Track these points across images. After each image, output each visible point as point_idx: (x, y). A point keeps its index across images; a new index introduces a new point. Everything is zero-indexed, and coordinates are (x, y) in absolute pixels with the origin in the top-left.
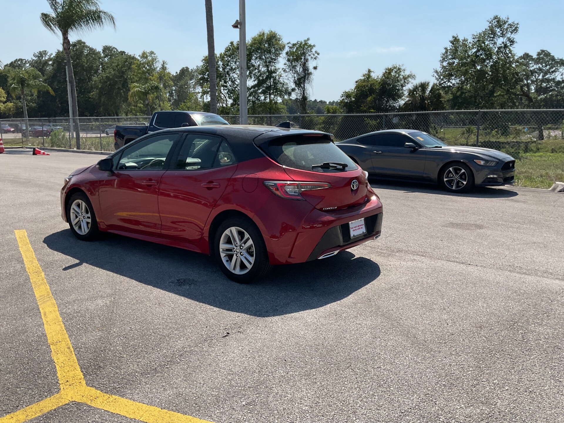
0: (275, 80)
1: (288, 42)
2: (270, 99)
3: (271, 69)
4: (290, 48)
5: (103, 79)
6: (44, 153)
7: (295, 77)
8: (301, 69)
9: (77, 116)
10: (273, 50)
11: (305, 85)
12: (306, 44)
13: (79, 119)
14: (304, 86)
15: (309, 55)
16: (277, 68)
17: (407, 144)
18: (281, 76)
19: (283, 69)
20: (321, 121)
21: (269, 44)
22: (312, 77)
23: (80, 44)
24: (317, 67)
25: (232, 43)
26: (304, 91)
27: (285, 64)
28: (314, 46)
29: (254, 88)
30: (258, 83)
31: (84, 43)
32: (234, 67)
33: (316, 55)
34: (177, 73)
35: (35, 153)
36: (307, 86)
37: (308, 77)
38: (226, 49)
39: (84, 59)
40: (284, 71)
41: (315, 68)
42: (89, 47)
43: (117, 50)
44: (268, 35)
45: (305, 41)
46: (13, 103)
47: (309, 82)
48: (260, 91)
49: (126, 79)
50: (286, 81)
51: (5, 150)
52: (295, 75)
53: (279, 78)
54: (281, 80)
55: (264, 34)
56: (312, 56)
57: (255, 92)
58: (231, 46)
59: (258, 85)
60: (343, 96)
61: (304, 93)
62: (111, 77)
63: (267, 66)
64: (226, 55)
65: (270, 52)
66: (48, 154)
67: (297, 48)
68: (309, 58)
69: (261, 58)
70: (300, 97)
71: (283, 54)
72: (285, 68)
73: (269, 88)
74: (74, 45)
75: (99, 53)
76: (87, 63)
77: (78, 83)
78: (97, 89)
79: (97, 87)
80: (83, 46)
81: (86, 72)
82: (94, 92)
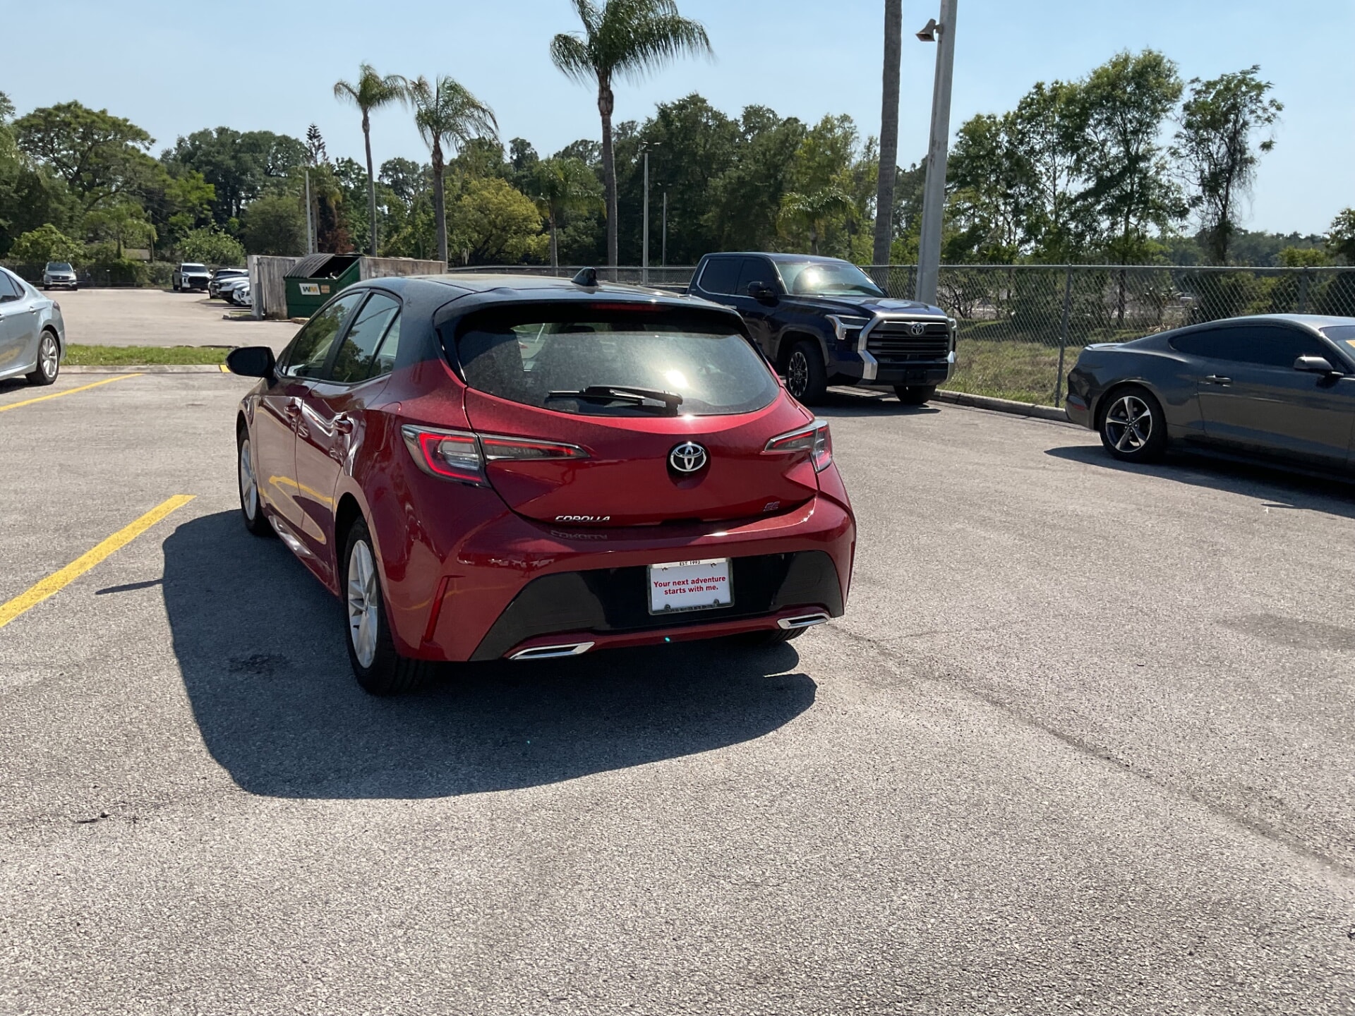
0: (1145, 177)
1: (1194, 77)
2: (1126, 228)
3: (1137, 149)
4: (1198, 92)
5: (730, 183)
7: (1202, 171)
8: (1224, 149)
9: (614, 264)
10: (1147, 101)
11: (1231, 190)
12: (1243, 81)
13: (619, 270)
14: (1227, 193)
15: (1252, 112)
16: (1154, 147)
17: (1305, 358)
18: (1163, 168)
19: (1170, 148)
20: (1266, 290)
21: (1138, 86)
22: (1253, 169)
23: (695, 104)
24: (1271, 142)
25: (1039, 87)
26: (1224, 207)
27: (1177, 136)
28: (1268, 86)
29: (1085, 199)
30: (1097, 184)
31: (704, 101)
32: (1037, 147)
33: (1273, 110)
34: (914, 165)
36: (1236, 193)
37: (1241, 170)
38: (1022, 103)
39: (699, 139)
40: (1173, 154)
41: (1267, 146)
42: (711, 110)
43: (775, 115)
44: (1138, 62)
45: (1243, 73)
47: (1244, 183)
48: (1099, 207)
49: (781, 183)
50: (1176, 180)
52: (1205, 166)
53: (1157, 173)
54: (1163, 179)
55: (1126, 60)
56: (1260, 112)
57: (1087, 209)
58: (1036, 93)
59: (1095, 193)
60: (1338, 223)
61: (1224, 214)
62: (747, 178)
63: (1126, 143)
64: (1021, 116)
65: (1139, 106)
67: (1219, 93)
68: (1251, 118)
69: (1109, 122)
70: (1212, 223)
71: (1177, 109)
72: (1176, 146)
73: (1126, 199)
74: (681, 107)
75: (736, 123)
76: (705, 147)
77: (682, 193)
78: (718, 206)
79: (717, 202)
80: (700, 109)
81: (700, 167)
82: (710, 214)
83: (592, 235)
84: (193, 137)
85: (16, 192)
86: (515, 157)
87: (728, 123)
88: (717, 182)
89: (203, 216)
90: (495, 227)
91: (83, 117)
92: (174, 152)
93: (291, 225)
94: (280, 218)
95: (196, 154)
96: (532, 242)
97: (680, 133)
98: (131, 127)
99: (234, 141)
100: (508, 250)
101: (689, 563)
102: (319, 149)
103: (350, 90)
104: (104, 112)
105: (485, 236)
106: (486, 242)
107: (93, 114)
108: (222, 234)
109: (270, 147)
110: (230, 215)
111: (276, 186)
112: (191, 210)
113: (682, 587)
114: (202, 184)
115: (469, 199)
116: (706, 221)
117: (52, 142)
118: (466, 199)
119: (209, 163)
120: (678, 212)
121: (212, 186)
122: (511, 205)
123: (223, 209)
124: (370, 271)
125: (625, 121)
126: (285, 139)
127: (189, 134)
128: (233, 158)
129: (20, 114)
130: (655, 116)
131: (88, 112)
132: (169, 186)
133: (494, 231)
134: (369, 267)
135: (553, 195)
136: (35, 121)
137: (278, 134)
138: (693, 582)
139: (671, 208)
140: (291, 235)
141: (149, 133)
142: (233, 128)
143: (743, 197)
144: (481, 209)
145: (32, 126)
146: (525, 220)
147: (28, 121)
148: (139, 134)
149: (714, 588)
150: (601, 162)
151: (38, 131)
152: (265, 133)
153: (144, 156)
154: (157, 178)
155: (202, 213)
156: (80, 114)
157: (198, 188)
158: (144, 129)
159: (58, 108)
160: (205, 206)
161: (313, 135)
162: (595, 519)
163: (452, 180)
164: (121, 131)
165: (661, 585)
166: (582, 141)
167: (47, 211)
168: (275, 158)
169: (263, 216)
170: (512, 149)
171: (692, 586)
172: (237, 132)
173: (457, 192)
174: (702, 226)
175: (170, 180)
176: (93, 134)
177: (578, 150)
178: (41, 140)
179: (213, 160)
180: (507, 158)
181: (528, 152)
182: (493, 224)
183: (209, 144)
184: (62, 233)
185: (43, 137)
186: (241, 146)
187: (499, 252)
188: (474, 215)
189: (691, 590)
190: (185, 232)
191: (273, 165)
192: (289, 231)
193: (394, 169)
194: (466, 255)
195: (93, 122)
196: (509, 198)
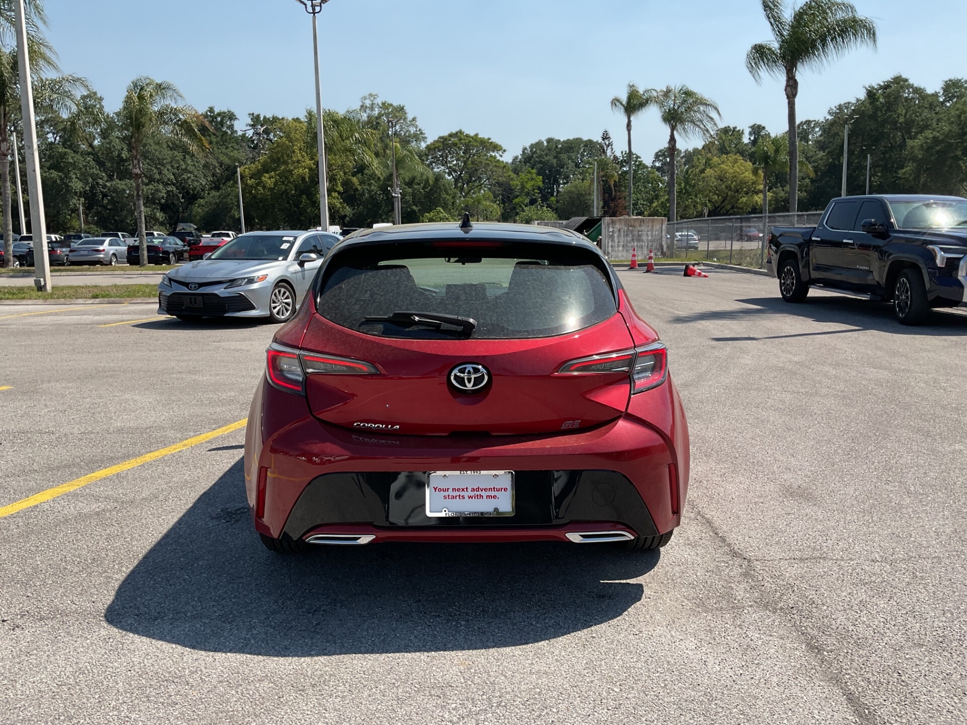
5: (927, 142)
6: (699, 274)
13: (798, 215)
23: (898, 83)
31: (906, 80)
35: (688, 273)
39: (901, 110)
42: (913, 87)
46: (773, 192)
51: (655, 267)
62: (941, 138)
66: (705, 276)
74: (886, 87)
75: (936, 95)
76: (905, 117)
77: (884, 153)
78: (914, 161)
79: (914, 159)
80: (902, 87)
81: (900, 131)
82: (908, 168)
83: (806, 191)
84: (532, 146)
85: (423, 189)
86: (752, 138)
87: (928, 95)
88: (915, 144)
89: (534, 197)
90: (730, 190)
91: (464, 139)
92: (520, 157)
93: (587, 200)
94: (580, 195)
95: (532, 157)
96: (758, 199)
97: (883, 107)
98: (491, 143)
99: (557, 147)
100: (740, 206)
101: (469, 472)
102: (608, 146)
103: (621, 103)
104: (477, 135)
105: (723, 197)
106: (723, 201)
107: (470, 137)
108: (545, 208)
109: (580, 149)
110: (552, 195)
111: (581, 174)
112: (527, 194)
113: (462, 493)
114: (534, 176)
115: (712, 171)
116: (904, 173)
117: (447, 157)
118: (709, 171)
119: (540, 162)
120: (881, 168)
121: (541, 177)
122: (743, 173)
123: (548, 192)
124: (609, 227)
125: (842, 103)
126: (590, 141)
127: (530, 144)
128: (556, 157)
129: (430, 141)
130: (862, 95)
131: (467, 136)
132: (512, 179)
133: (729, 193)
134: (608, 224)
135: (767, 163)
136: (437, 145)
137: (585, 139)
138: (473, 490)
139: (873, 166)
140: (587, 206)
141: (502, 146)
142: (557, 138)
143: (938, 152)
144: (721, 178)
145: (436, 147)
146: (753, 183)
147: (434, 145)
148: (496, 147)
149: (495, 497)
150: (821, 136)
151: (439, 151)
152: (577, 139)
153: (499, 161)
154: (505, 175)
155: (534, 195)
156: (463, 137)
157: (532, 179)
158: (499, 144)
159: (451, 135)
160: (536, 191)
161: (606, 137)
162: (387, 427)
163: (698, 159)
164: (486, 146)
165: (440, 490)
166: (806, 121)
167: (439, 200)
168: (583, 156)
169: (570, 195)
170: (750, 132)
171: (472, 494)
172: (559, 140)
173: (702, 167)
174: (900, 178)
175: (513, 176)
176: (470, 150)
177: (803, 129)
178: (441, 156)
179: (543, 160)
180: (746, 139)
181: (763, 133)
182: (728, 188)
183: (541, 150)
184: (446, 212)
185: (442, 154)
186: (561, 148)
187: (733, 208)
188: (714, 182)
189: (470, 497)
190: (523, 209)
191: (581, 160)
192: (586, 203)
193: (663, 155)
194: (706, 212)
195: (470, 142)
196: (742, 168)
